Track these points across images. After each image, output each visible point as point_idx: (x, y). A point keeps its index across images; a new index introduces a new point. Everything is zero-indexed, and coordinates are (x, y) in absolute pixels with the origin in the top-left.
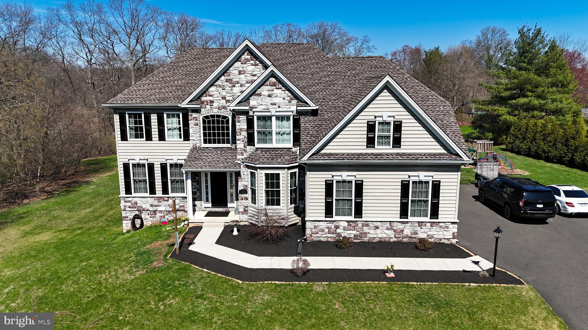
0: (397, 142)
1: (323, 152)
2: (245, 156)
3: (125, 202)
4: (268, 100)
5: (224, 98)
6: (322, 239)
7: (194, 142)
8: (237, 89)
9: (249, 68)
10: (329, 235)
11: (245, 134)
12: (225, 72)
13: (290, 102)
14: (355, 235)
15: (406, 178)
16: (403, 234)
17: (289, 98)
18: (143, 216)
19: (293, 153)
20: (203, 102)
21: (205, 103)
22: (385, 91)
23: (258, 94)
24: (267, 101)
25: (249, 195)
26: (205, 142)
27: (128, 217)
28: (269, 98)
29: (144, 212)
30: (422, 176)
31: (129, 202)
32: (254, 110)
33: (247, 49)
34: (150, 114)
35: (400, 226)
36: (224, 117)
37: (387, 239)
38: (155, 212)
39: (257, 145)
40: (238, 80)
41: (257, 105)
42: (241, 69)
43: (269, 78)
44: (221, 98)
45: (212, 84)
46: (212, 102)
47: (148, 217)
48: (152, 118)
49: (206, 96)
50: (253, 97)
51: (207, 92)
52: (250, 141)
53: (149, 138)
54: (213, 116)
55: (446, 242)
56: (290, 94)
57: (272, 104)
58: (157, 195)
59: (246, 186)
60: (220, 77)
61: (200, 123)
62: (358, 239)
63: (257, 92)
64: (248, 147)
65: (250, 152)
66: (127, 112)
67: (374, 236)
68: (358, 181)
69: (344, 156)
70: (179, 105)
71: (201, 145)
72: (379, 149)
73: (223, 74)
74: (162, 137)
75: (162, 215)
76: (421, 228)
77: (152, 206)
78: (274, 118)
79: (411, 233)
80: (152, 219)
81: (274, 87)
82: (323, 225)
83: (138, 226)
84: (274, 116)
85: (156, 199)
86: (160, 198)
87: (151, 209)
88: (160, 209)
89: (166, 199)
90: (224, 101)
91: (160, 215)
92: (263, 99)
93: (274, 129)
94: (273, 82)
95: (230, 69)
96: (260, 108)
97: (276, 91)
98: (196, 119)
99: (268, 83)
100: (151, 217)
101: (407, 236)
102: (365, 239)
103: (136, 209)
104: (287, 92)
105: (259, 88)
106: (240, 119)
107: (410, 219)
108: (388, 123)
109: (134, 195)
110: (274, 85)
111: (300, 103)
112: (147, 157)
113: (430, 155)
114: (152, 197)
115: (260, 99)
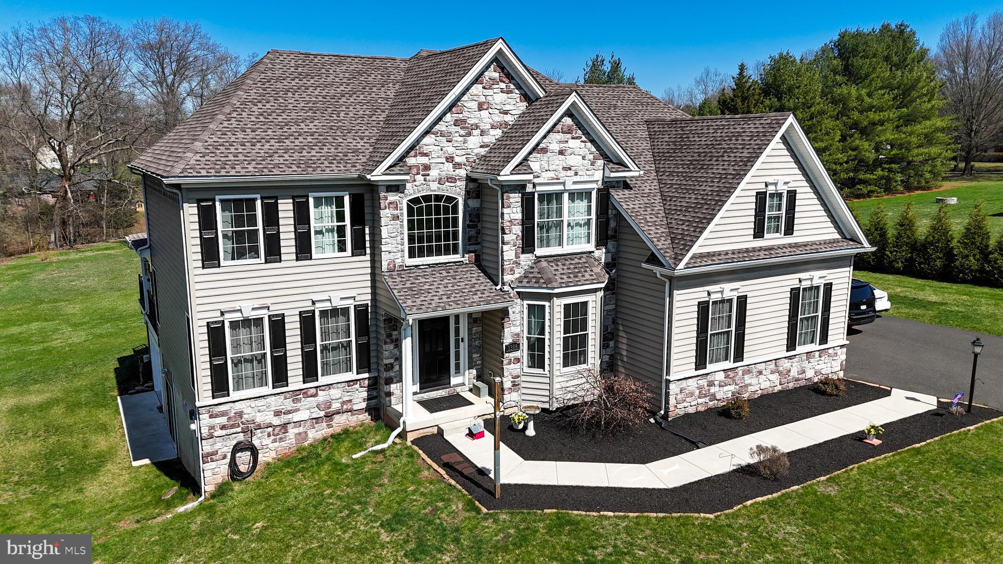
0: (790, 226)
2: (517, 276)
3: (211, 417)
4: (559, 162)
5: (450, 159)
6: (691, 410)
7: (391, 256)
9: (498, 98)
10: (699, 401)
11: (517, 230)
12: (454, 105)
13: (593, 164)
14: (733, 393)
16: (789, 376)
17: (592, 156)
18: (256, 442)
20: (410, 167)
21: (414, 171)
23: (542, 149)
24: (557, 162)
26: (412, 255)
27: (217, 451)
28: (561, 157)
29: (259, 431)
30: (815, 277)
31: (223, 414)
32: (535, 181)
34: (276, 198)
35: (787, 364)
36: (450, 199)
37: (771, 389)
38: (284, 426)
39: (538, 252)
40: (476, 121)
41: (539, 171)
42: (483, 99)
44: (444, 160)
45: (427, 132)
46: (427, 167)
47: (269, 441)
48: (280, 207)
49: (415, 156)
50: (534, 155)
51: (417, 148)
52: (528, 245)
53: (273, 255)
54: (427, 198)
55: (833, 377)
56: (594, 149)
57: (565, 169)
58: (291, 387)
59: (518, 335)
60: (445, 115)
61: (402, 214)
63: (542, 145)
64: (523, 256)
65: (525, 265)
66: (217, 197)
67: (756, 388)
68: (741, 297)
70: (368, 177)
71: (404, 261)
73: (450, 110)
74: (304, 250)
75: (301, 430)
76: (809, 362)
77: (277, 413)
78: (566, 196)
79: (798, 372)
80: (277, 444)
81: (569, 136)
82: (692, 385)
83: (243, 468)
84: (566, 191)
85: (288, 395)
86: (298, 393)
87: (276, 421)
88: (296, 417)
89: (313, 391)
90: (451, 164)
91: (296, 430)
92: (551, 159)
93: (566, 218)
94: (568, 126)
95: (463, 99)
96: (545, 177)
97: (573, 144)
98: (395, 205)
99: (559, 127)
100: (275, 441)
101: (793, 378)
102: (745, 395)
103: (239, 429)
104: (589, 144)
106: (511, 200)
107: (798, 350)
108: (782, 195)
109: (234, 395)
110: (569, 131)
111: (611, 165)
112: (268, 302)
114: (278, 394)
115: (546, 158)
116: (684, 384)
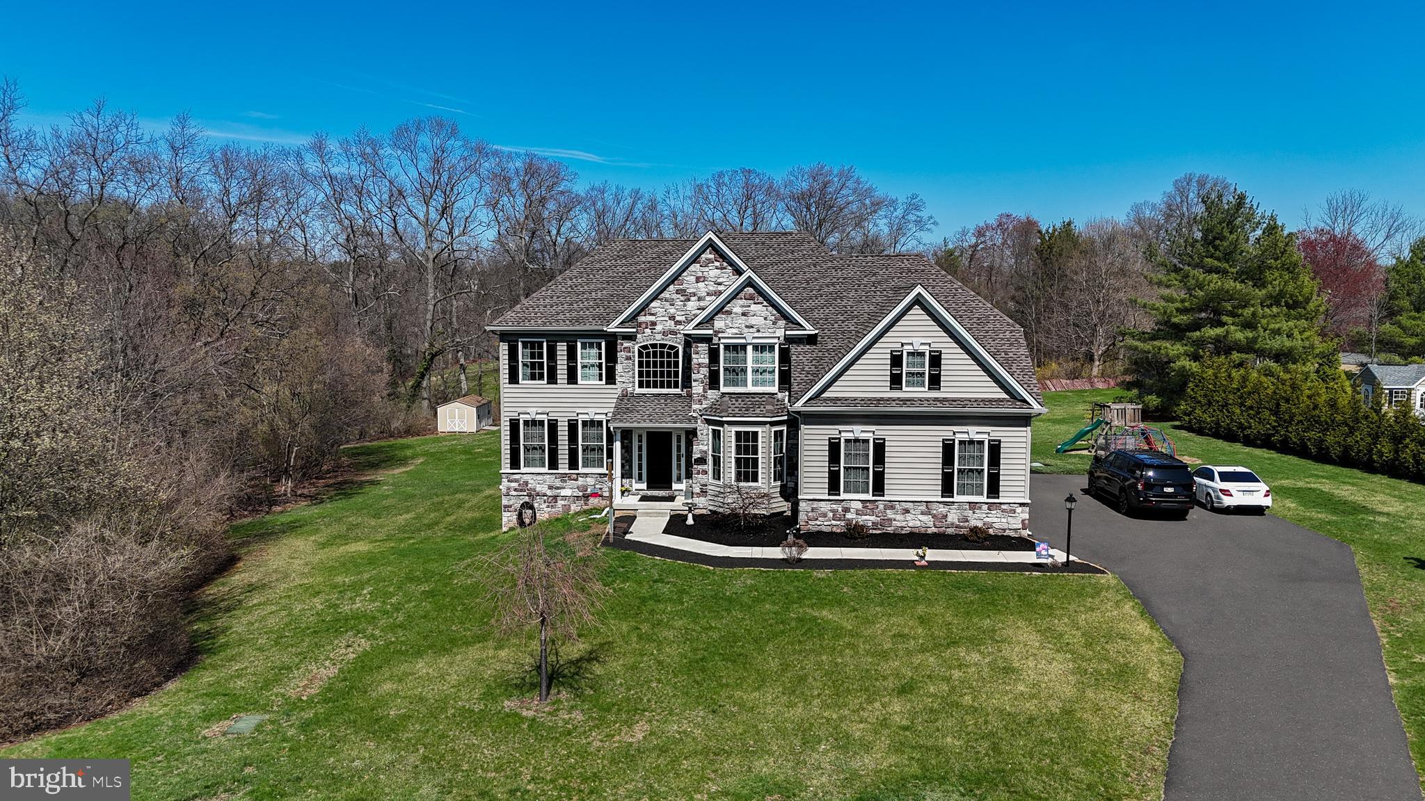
0: (935, 382)
1: (825, 395)
2: (704, 406)
3: (508, 481)
4: (742, 321)
5: (672, 318)
6: (824, 529)
7: (624, 385)
8: (692, 305)
9: (712, 273)
10: (834, 522)
11: (704, 371)
12: (676, 279)
13: (774, 323)
14: (873, 523)
15: (949, 435)
16: (946, 521)
17: (774, 317)
18: (536, 505)
19: (778, 401)
20: (640, 323)
21: (644, 326)
22: (916, 307)
23: (727, 312)
24: (740, 321)
25: (710, 467)
26: (641, 385)
27: (512, 505)
28: (743, 318)
29: (538, 497)
30: (973, 432)
31: (516, 481)
32: (720, 335)
33: (711, 245)
34: (556, 342)
35: (942, 509)
36: (672, 347)
37: (923, 529)
38: (555, 498)
39: (723, 389)
40: (694, 290)
41: (725, 328)
42: (700, 274)
43: (744, 288)
44: (667, 319)
45: (655, 297)
46: (654, 324)
47: (544, 506)
48: (558, 348)
49: (645, 315)
50: (719, 315)
51: (647, 310)
52: (713, 382)
53: (552, 379)
54: (654, 346)
55: (1012, 534)
56: (775, 312)
57: (747, 327)
58: (560, 471)
59: (706, 452)
60: (668, 286)
61: (634, 356)
62: (879, 529)
63: (726, 309)
64: (710, 392)
65: (712, 398)
66: (520, 340)
67: (904, 524)
68: (877, 439)
69: (856, 402)
70: (605, 329)
71: (634, 390)
72: (908, 391)
73: (673, 282)
74: (572, 378)
75: (566, 503)
76: (974, 513)
77: (550, 488)
78: (750, 348)
79: (959, 519)
80: (549, 509)
81: (752, 302)
82: (825, 507)
83: (527, 521)
84: (750, 344)
85: (558, 476)
86: (565, 476)
87: (549, 493)
88: (563, 493)
89: (575, 476)
90: (673, 322)
91: (563, 502)
92: (734, 319)
93: (750, 364)
94: (750, 294)
95: (684, 275)
96: (730, 332)
97: (753, 307)
98: (628, 349)
99: (742, 295)
100: (548, 507)
101: (952, 524)
102: (889, 529)
103: (525, 493)
104: (770, 308)
105: (729, 302)
106: (699, 349)
107: (957, 498)
108: (922, 354)
109: (523, 470)
110: (751, 298)
111: (790, 325)
112: (547, 410)
113: (983, 400)
114: (552, 474)
115: (730, 319)
116: (815, 505)
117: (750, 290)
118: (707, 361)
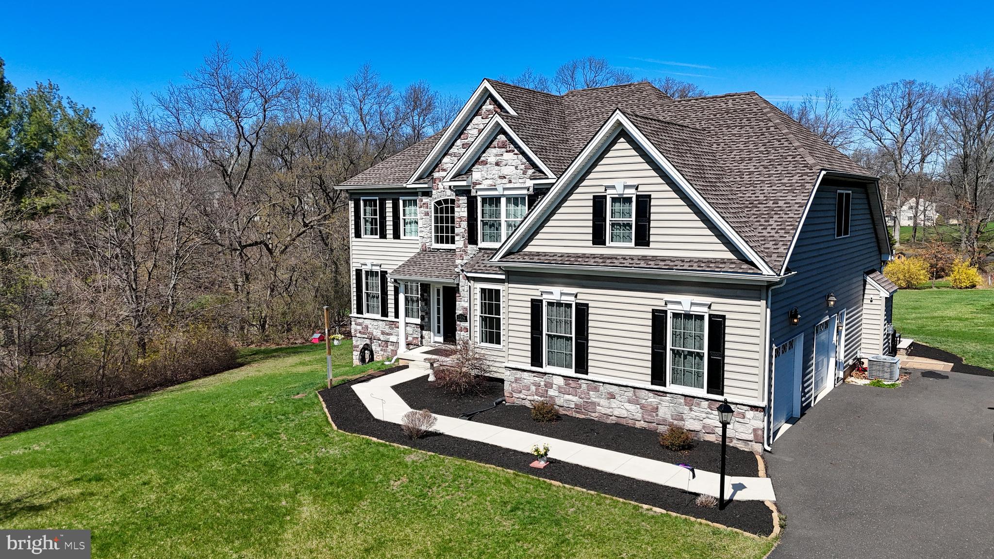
0: (643, 235)
1: (528, 249)
2: (465, 261)
3: (356, 324)
4: (496, 171)
6: (527, 404)
7: (423, 240)
10: (536, 397)
11: (464, 224)
12: (462, 133)
13: (524, 173)
14: (576, 405)
15: (659, 304)
16: (657, 415)
17: (523, 166)
18: (374, 348)
20: (435, 179)
21: (437, 182)
22: (622, 140)
23: (482, 162)
24: (494, 172)
26: (436, 240)
27: (358, 346)
28: (497, 168)
29: (375, 341)
31: (360, 324)
32: (478, 187)
34: (385, 200)
35: (653, 399)
37: (630, 421)
38: (386, 343)
39: (481, 245)
41: (481, 180)
43: (497, 135)
45: (445, 153)
47: (379, 349)
48: (387, 205)
49: (439, 171)
50: (476, 166)
51: (440, 165)
52: (472, 239)
53: (383, 236)
55: (741, 446)
56: (524, 160)
57: (500, 177)
58: (389, 319)
59: (466, 309)
60: (456, 140)
61: (431, 212)
62: (582, 413)
63: (482, 159)
64: (470, 246)
65: (471, 254)
66: (362, 198)
67: (608, 411)
68: (580, 304)
70: (404, 185)
71: (431, 245)
72: (612, 247)
73: (459, 137)
74: (396, 234)
75: (394, 348)
76: (691, 410)
77: (383, 333)
78: (503, 201)
79: (672, 416)
80: (382, 353)
81: (504, 150)
82: (528, 378)
83: (367, 360)
84: (503, 195)
85: (387, 323)
86: (392, 323)
87: (382, 338)
88: (391, 339)
91: (392, 348)
92: (489, 169)
93: (504, 218)
94: (502, 142)
95: (468, 128)
96: (486, 184)
97: (506, 156)
98: (426, 205)
99: (495, 143)
100: (382, 350)
101: (665, 420)
102: (593, 414)
103: (366, 336)
104: (520, 156)
105: (484, 152)
106: (460, 202)
107: (670, 388)
108: (628, 200)
109: (365, 315)
110: (503, 146)
111: (537, 174)
112: (380, 262)
114: (383, 321)
115: (485, 169)
116: (519, 374)
117: (502, 137)
118: (465, 214)
